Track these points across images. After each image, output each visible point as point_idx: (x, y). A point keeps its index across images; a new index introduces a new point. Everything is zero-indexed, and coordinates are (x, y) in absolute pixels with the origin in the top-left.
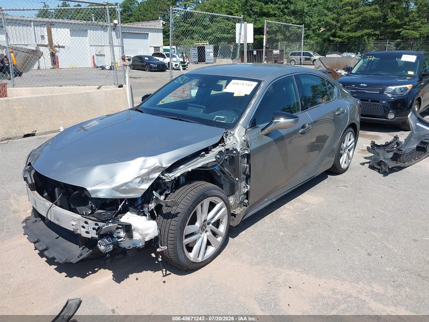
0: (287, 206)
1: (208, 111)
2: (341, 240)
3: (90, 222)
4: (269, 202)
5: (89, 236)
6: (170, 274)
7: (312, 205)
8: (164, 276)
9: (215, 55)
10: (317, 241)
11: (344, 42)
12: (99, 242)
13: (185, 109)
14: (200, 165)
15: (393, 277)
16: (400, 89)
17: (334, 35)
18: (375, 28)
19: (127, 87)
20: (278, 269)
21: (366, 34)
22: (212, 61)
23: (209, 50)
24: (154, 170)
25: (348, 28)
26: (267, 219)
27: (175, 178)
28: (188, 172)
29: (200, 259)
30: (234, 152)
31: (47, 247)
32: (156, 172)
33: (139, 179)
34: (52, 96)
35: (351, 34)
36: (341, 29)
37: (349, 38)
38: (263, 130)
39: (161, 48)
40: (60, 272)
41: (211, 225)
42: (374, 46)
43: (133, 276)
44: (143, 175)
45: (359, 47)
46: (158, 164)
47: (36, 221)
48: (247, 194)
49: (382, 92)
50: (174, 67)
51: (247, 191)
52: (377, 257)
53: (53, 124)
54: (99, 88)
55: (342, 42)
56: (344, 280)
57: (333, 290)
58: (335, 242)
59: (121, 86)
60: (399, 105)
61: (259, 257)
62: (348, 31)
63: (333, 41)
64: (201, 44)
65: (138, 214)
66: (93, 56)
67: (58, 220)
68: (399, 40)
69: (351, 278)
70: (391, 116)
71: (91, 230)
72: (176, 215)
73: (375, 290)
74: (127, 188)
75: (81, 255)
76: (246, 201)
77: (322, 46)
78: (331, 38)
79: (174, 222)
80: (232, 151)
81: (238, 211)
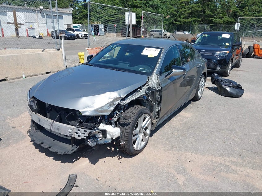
0: (174, 118)
1: (131, 65)
2: (208, 136)
3: (81, 130)
4: (167, 117)
5: (80, 138)
6: (122, 158)
7: (188, 118)
8: (119, 159)
9: (105, 30)
10: (196, 137)
11: (182, 25)
12: (88, 140)
13: (117, 64)
14: (138, 96)
15: (239, 153)
16: (223, 53)
17: (176, 20)
18: (198, 17)
19: (62, 50)
20: (180, 152)
21: (194, 20)
22: (103, 34)
23: (101, 27)
24: (116, 99)
25: (184, 17)
26: (166, 126)
27: (127, 104)
28: (133, 100)
29: (139, 149)
30: (154, 89)
31: (50, 146)
32: (117, 100)
33: (109, 105)
34: (17, 55)
35: (185, 20)
36: (180, 17)
37: (185, 23)
38: (166, 76)
39: (71, 25)
40: (57, 161)
41: (143, 130)
42: (198, 28)
43: (101, 161)
44: (110, 102)
45: (190, 28)
46: (118, 96)
47: (36, 132)
48: (158, 112)
49: (213, 54)
50: (80, 37)
51: (158, 111)
52: (229, 144)
53: (18, 73)
54: (43, 51)
55: (180, 24)
56: (216, 156)
57: (212, 161)
58: (205, 137)
59: (59, 50)
60: (222, 62)
61: (168, 146)
62: (184, 18)
63: (175, 24)
64: (96, 23)
65: (107, 124)
66: (27, 29)
67: (58, 130)
68: (212, 25)
69: (219, 155)
70: (218, 68)
71: (81, 134)
72: (129, 124)
73: (232, 160)
74: (102, 110)
75: (73, 150)
76: (157, 116)
77: (169, 26)
78: (174, 22)
79: (128, 128)
80: (153, 88)
81: (154, 122)
